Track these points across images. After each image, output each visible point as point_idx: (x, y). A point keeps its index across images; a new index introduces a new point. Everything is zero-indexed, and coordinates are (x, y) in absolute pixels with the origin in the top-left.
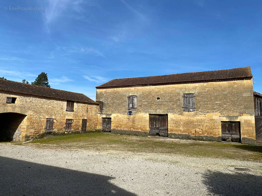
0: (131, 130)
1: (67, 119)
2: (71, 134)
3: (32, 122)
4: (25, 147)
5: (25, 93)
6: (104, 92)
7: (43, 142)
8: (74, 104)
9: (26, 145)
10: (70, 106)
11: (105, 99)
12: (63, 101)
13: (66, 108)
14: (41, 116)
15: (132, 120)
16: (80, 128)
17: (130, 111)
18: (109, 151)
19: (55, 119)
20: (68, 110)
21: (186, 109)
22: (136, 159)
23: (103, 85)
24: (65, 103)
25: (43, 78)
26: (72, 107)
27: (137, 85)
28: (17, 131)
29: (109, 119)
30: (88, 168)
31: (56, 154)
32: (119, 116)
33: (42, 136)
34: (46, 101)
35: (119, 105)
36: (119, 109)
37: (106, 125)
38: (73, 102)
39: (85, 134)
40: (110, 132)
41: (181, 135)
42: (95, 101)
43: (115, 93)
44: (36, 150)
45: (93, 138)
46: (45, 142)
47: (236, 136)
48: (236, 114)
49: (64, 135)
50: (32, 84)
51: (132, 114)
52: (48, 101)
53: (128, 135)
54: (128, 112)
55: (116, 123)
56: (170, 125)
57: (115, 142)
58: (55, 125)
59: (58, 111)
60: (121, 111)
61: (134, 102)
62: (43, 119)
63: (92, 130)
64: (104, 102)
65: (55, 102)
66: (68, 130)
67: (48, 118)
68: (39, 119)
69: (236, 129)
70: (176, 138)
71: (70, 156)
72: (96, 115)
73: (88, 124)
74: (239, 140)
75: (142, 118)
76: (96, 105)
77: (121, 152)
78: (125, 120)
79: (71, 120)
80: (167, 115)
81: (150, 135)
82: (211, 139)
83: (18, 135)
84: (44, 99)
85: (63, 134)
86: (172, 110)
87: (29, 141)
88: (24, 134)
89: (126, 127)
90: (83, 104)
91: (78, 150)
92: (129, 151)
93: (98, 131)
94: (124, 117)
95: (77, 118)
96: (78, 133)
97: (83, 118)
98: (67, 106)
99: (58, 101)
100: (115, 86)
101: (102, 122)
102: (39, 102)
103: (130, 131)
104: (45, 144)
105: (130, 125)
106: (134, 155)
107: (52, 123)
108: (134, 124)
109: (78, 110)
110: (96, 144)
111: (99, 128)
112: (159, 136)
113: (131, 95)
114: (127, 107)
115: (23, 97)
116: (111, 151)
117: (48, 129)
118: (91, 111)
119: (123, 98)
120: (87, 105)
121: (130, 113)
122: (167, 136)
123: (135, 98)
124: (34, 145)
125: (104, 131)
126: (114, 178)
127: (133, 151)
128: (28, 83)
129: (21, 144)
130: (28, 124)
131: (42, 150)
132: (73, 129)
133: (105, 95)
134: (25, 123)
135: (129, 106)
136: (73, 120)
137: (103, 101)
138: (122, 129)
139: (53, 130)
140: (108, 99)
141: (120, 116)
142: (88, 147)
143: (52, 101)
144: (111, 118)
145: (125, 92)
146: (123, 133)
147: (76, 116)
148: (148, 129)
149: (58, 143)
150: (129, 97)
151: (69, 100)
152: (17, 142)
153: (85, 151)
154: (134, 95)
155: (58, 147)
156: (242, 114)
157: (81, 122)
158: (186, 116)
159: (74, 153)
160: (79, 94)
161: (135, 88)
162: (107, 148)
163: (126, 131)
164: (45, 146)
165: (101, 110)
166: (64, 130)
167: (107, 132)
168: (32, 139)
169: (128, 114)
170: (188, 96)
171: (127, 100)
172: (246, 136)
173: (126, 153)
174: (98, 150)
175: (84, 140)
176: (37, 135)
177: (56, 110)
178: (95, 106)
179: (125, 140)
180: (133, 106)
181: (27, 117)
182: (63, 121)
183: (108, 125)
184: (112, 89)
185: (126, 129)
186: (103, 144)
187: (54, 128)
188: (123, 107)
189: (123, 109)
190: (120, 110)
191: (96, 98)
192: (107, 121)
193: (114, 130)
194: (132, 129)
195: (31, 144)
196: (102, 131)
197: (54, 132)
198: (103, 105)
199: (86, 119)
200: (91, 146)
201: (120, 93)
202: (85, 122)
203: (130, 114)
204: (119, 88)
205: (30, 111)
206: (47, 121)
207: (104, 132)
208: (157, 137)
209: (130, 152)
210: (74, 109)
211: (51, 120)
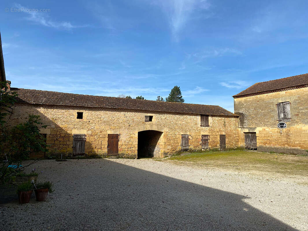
0: (286, 147)
1: (202, 135)
2: (209, 152)
3: (168, 140)
4: (164, 163)
5: (160, 111)
6: (244, 101)
7: (180, 159)
8: (208, 119)
9: (165, 161)
10: (204, 121)
11: (246, 110)
12: (196, 116)
13: (200, 123)
14: (176, 133)
15: (285, 134)
16: (218, 145)
17: (281, 122)
18: (251, 171)
19: (190, 135)
20: (203, 125)
22: (285, 182)
23: (241, 93)
24: (199, 118)
25: (176, 92)
26: (207, 121)
27: (289, 87)
28: (156, 148)
29: (254, 134)
30: (223, 186)
31: (192, 171)
32: (266, 130)
33: (179, 153)
34: (180, 117)
35: (265, 115)
36: (265, 121)
37: (250, 141)
38: (208, 116)
39: (225, 151)
40: (256, 149)
42: (234, 113)
43: (258, 101)
44: (173, 166)
45: (234, 157)
46: (182, 159)
49: (200, 153)
50: (167, 100)
51: (285, 125)
52: (182, 117)
53: (282, 153)
54: (279, 125)
55: (264, 139)
57: (260, 161)
58: (190, 141)
59: (192, 127)
60: (268, 123)
61: (286, 112)
62: (179, 136)
63: (233, 147)
64: (245, 113)
65: (189, 117)
66: (205, 146)
67: (183, 134)
68: (174, 136)
71: (206, 173)
72: (235, 129)
73: (227, 140)
75: (300, 132)
76: (235, 118)
77: (267, 173)
78: (275, 134)
79: (207, 136)
83: (158, 151)
84: (177, 115)
85: (200, 151)
87: (167, 158)
88: (162, 151)
89: (277, 143)
90: (219, 118)
91: (215, 169)
92: (278, 172)
93: (241, 149)
94: (273, 131)
95: (214, 134)
96: (217, 150)
97: (220, 133)
98: (201, 121)
99: (192, 116)
100: (257, 93)
101: (245, 138)
102: (173, 118)
103: (284, 149)
104: (182, 161)
105: (284, 141)
106: (283, 177)
107: (188, 139)
108: (289, 140)
109: (214, 124)
110: (236, 163)
111: (241, 145)
113: (280, 101)
114: (276, 117)
115: (158, 115)
116: (254, 172)
117: (184, 146)
118: (230, 125)
119: (270, 107)
120: (223, 118)
121: (282, 125)
123: (288, 105)
124: (172, 162)
126: (250, 198)
127: (284, 173)
128: (162, 99)
129: (160, 161)
130: (165, 141)
131: (179, 167)
132: (210, 146)
133: (245, 105)
134: (162, 140)
135: (279, 116)
136: (209, 136)
137: (243, 112)
138: (272, 146)
139: (189, 147)
140: (249, 109)
141: (268, 129)
142: (227, 166)
143: (185, 116)
144: (255, 133)
145: (272, 98)
146: (274, 151)
147: (212, 131)
149: (195, 161)
150: (279, 105)
151: (202, 114)
152: (158, 159)
153: (222, 170)
154: (286, 101)
155: (195, 164)
157: (219, 139)
159: (210, 171)
160: (214, 106)
161: (286, 93)
162: (250, 168)
163: (278, 148)
164: (182, 163)
165: (242, 123)
166: (200, 147)
167: (252, 149)
168: (170, 156)
169: (278, 126)
171: (276, 109)
173: (273, 175)
174: (238, 169)
175: (223, 158)
176: (174, 151)
177: (190, 126)
178: (233, 119)
179: (275, 160)
180: (285, 115)
181: (163, 134)
182: (199, 137)
183: (253, 142)
184: (253, 97)
185: (277, 146)
186: (246, 163)
187: (190, 144)
188: (271, 118)
189: (272, 121)
190: (267, 121)
191: (235, 110)
192: (251, 136)
193: (260, 147)
194: (287, 145)
195: (169, 161)
196: (246, 149)
197: (190, 149)
198: (243, 118)
199: (224, 134)
200: (230, 165)
201: (265, 100)
202: (223, 138)
203: (282, 127)
204: (263, 95)
205: (166, 128)
206: (182, 138)
207: (249, 149)
209: (279, 174)
210: (209, 124)
211: (186, 136)
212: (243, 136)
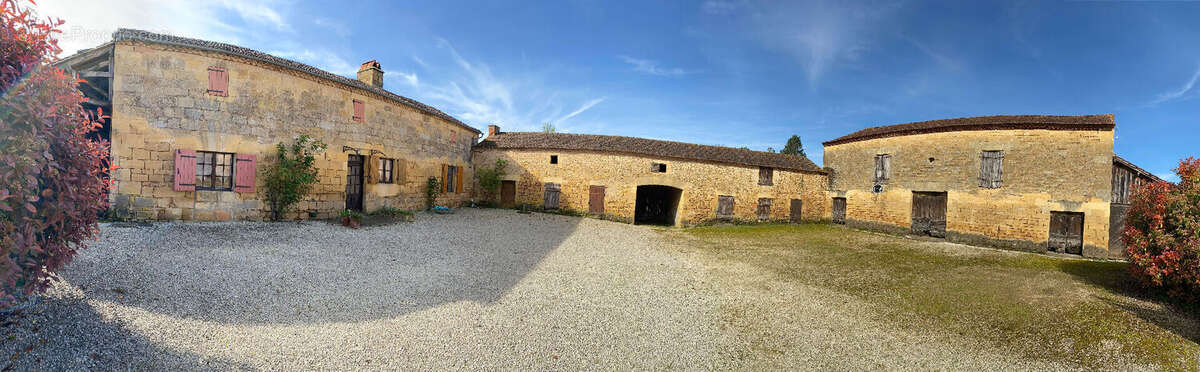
0: (879, 221)
1: (760, 198)
2: (769, 223)
5: (679, 156)
8: (772, 173)
10: (766, 175)
12: (752, 168)
13: (758, 179)
15: (880, 202)
16: (787, 214)
17: (877, 184)
19: (738, 198)
20: (762, 182)
21: (985, 182)
24: (757, 171)
25: (794, 144)
26: (770, 177)
29: (843, 201)
32: (858, 194)
33: (711, 222)
35: (859, 173)
36: (859, 181)
37: (839, 210)
38: (771, 169)
39: (798, 224)
40: (845, 223)
41: (968, 236)
42: (821, 167)
47: (1074, 243)
48: (1079, 199)
49: (754, 226)
52: (723, 169)
54: (875, 187)
55: (855, 208)
56: (951, 215)
58: (737, 207)
59: (741, 185)
60: (862, 185)
61: (885, 168)
62: (714, 197)
63: (813, 218)
64: (837, 169)
65: (737, 170)
66: (763, 216)
67: (724, 195)
69: (1075, 229)
70: (959, 242)
72: (820, 192)
73: (804, 208)
74: (1079, 250)
75: (897, 200)
76: (821, 174)
78: (868, 201)
79: (769, 200)
80: (946, 193)
81: (911, 233)
82: (1026, 247)
85: (753, 222)
86: (958, 183)
87: (687, 229)
88: (680, 218)
89: (869, 215)
90: (793, 173)
93: (827, 222)
94: (867, 196)
95: (781, 197)
96: (783, 222)
97: (793, 197)
98: (760, 177)
99: (743, 169)
101: (832, 206)
102: (704, 169)
103: (877, 225)
105: (877, 212)
107: (733, 203)
108: (883, 211)
109: (782, 182)
111: (827, 216)
112: (930, 235)
113: (880, 153)
114: (873, 176)
117: (722, 213)
118: (811, 185)
119: (868, 160)
120: (802, 174)
121: (877, 189)
122: (942, 237)
123: (888, 158)
125: (836, 222)
132: (772, 216)
133: (841, 155)
134: (683, 201)
135: (876, 174)
136: (772, 201)
137: (837, 166)
138: (863, 219)
139: (734, 216)
140: (842, 162)
141: (861, 194)
143: (730, 168)
144: (845, 199)
145: (870, 147)
146: (865, 227)
147: (777, 192)
148: (908, 220)
151: (762, 167)
154: (887, 153)
156: (1090, 197)
157: (789, 204)
158: (983, 198)
161: (887, 141)
163: (870, 223)
165: (830, 182)
166: (755, 216)
167: (840, 223)
168: (693, 226)
169: (873, 190)
170: (991, 155)
171: (875, 164)
172: (1091, 243)
176: (701, 220)
177: (738, 184)
178: (819, 177)
180: (883, 174)
181: (685, 192)
182: (753, 201)
183: (842, 212)
184: (848, 144)
185: (869, 220)
187: (735, 211)
188: (867, 177)
189: (867, 182)
190: (861, 182)
191: (824, 162)
192: (840, 203)
193: (850, 220)
194: (880, 219)
196: (832, 222)
197: (736, 218)
198: (833, 176)
199: (799, 198)
202: (796, 204)
203: (877, 191)
204: (860, 142)
205: (689, 184)
206: (721, 200)
208: (925, 237)
210: (774, 182)
211: (730, 199)
212: (830, 203)
